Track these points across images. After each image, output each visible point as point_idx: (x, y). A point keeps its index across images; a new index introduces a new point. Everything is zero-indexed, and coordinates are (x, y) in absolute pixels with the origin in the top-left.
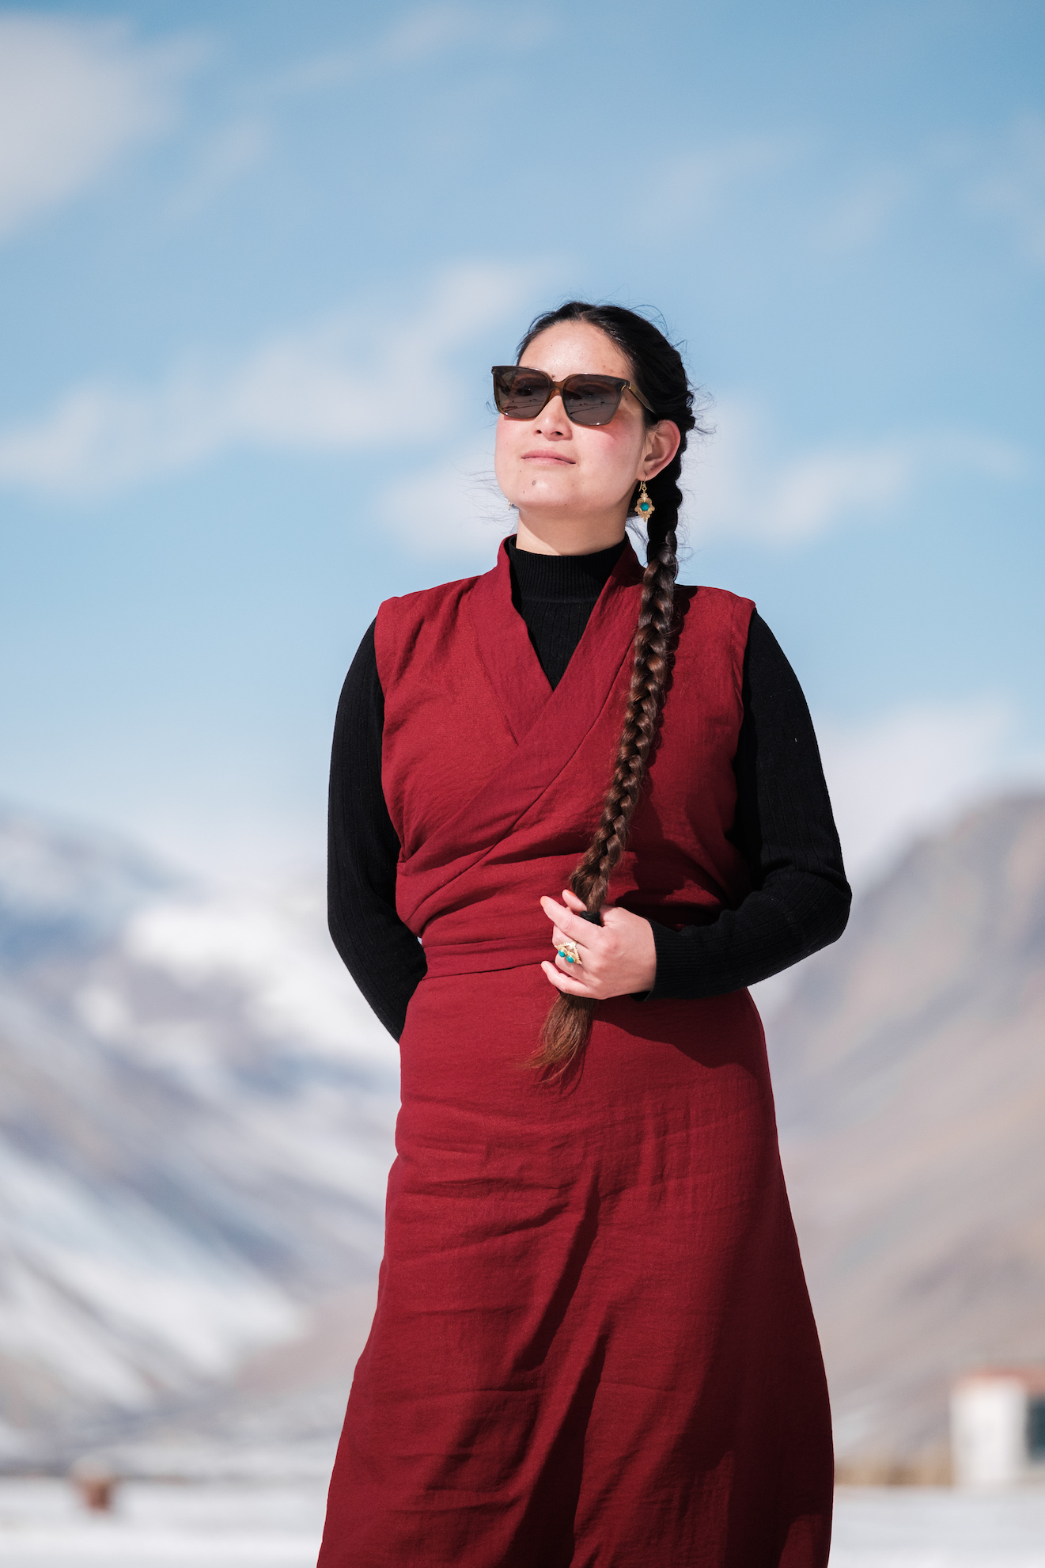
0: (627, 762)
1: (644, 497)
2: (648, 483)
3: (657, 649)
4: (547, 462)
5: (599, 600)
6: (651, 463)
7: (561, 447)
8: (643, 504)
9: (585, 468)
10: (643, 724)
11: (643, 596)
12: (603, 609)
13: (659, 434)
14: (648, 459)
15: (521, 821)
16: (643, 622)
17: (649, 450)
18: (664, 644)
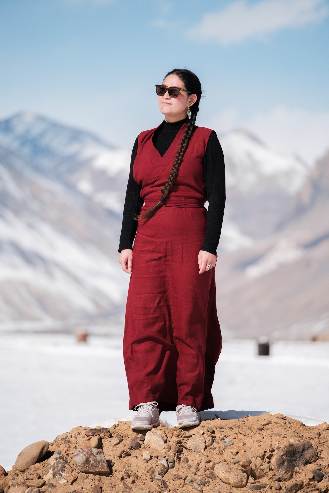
0: (175, 166)
1: (189, 110)
2: (190, 107)
3: (186, 141)
4: (166, 104)
5: (179, 131)
6: (190, 103)
7: (168, 101)
8: (189, 112)
9: (174, 105)
10: (179, 158)
11: (186, 129)
12: (180, 133)
13: (193, 97)
14: (190, 102)
15: (157, 179)
16: (185, 135)
17: (189, 100)
18: (187, 140)
